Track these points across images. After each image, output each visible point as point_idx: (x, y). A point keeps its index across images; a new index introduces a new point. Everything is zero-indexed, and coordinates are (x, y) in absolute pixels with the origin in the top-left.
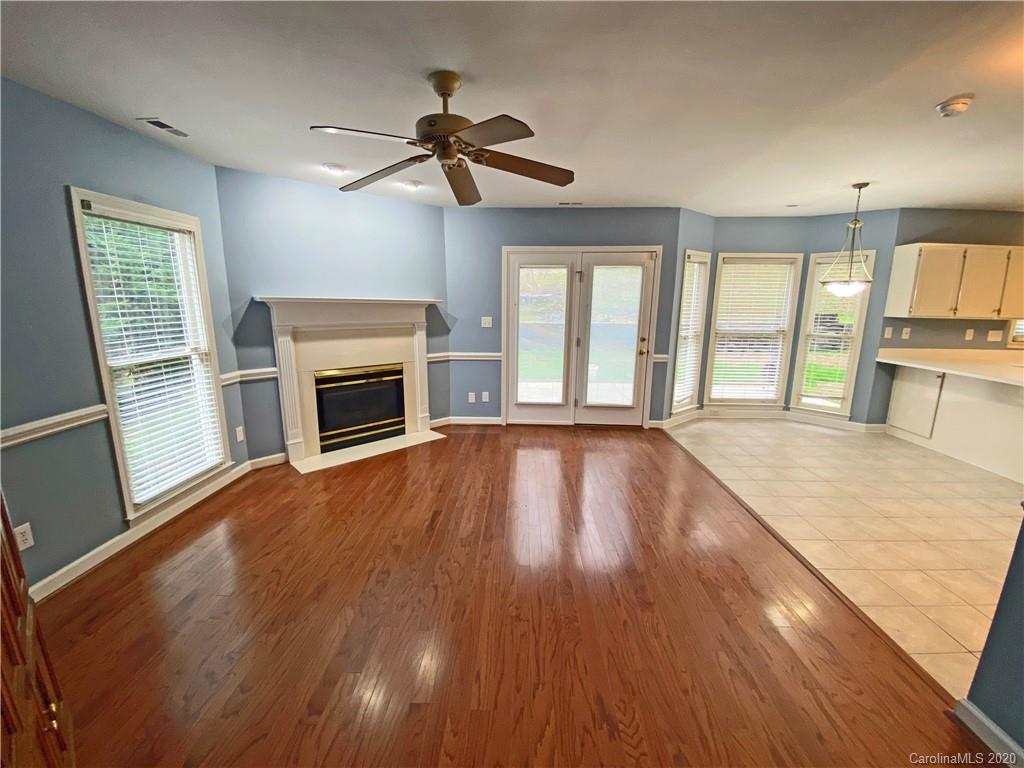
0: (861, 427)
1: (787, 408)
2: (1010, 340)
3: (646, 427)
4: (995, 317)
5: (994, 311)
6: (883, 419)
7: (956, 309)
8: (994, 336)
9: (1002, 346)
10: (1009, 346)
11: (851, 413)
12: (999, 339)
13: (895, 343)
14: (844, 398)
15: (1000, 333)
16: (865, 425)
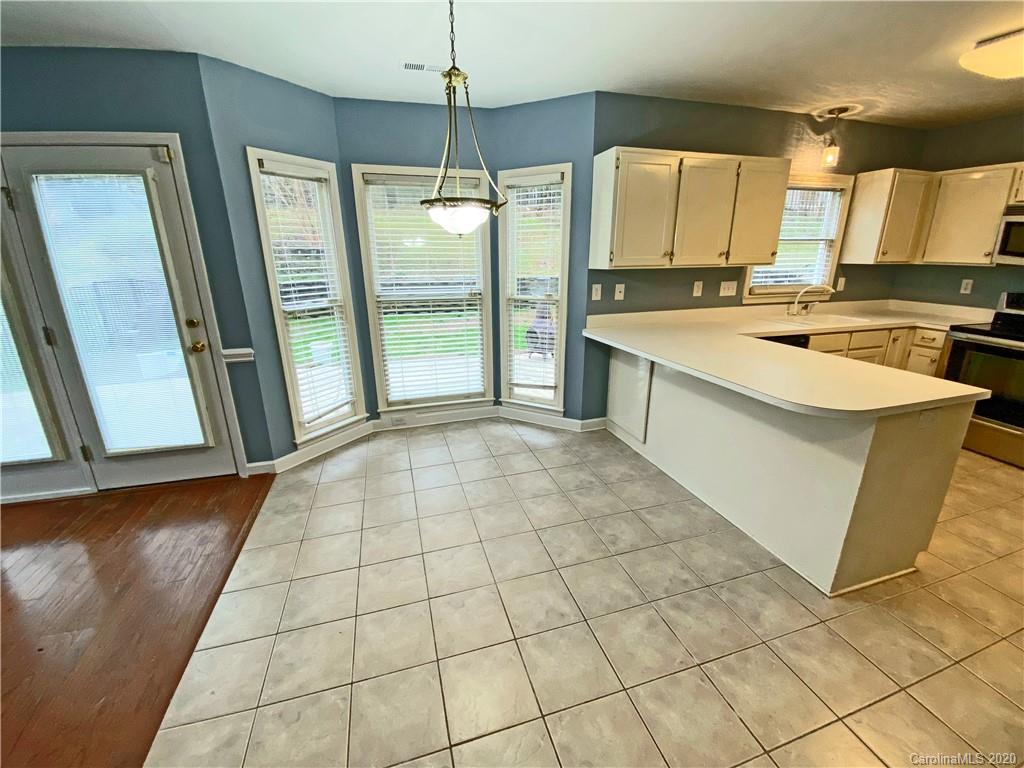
0: (575, 425)
1: (497, 402)
2: (746, 292)
3: (244, 475)
4: (722, 263)
5: (721, 254)
6: (603, 412)
7: (672, 253)
8: (728, 289)
9: (736, 301)
10: (744, 302)
11: (564, 407)
12: (733, 293)
13: (608, 306)
14: (556, 387)
15: (734, 284)
16: (580, 422)
